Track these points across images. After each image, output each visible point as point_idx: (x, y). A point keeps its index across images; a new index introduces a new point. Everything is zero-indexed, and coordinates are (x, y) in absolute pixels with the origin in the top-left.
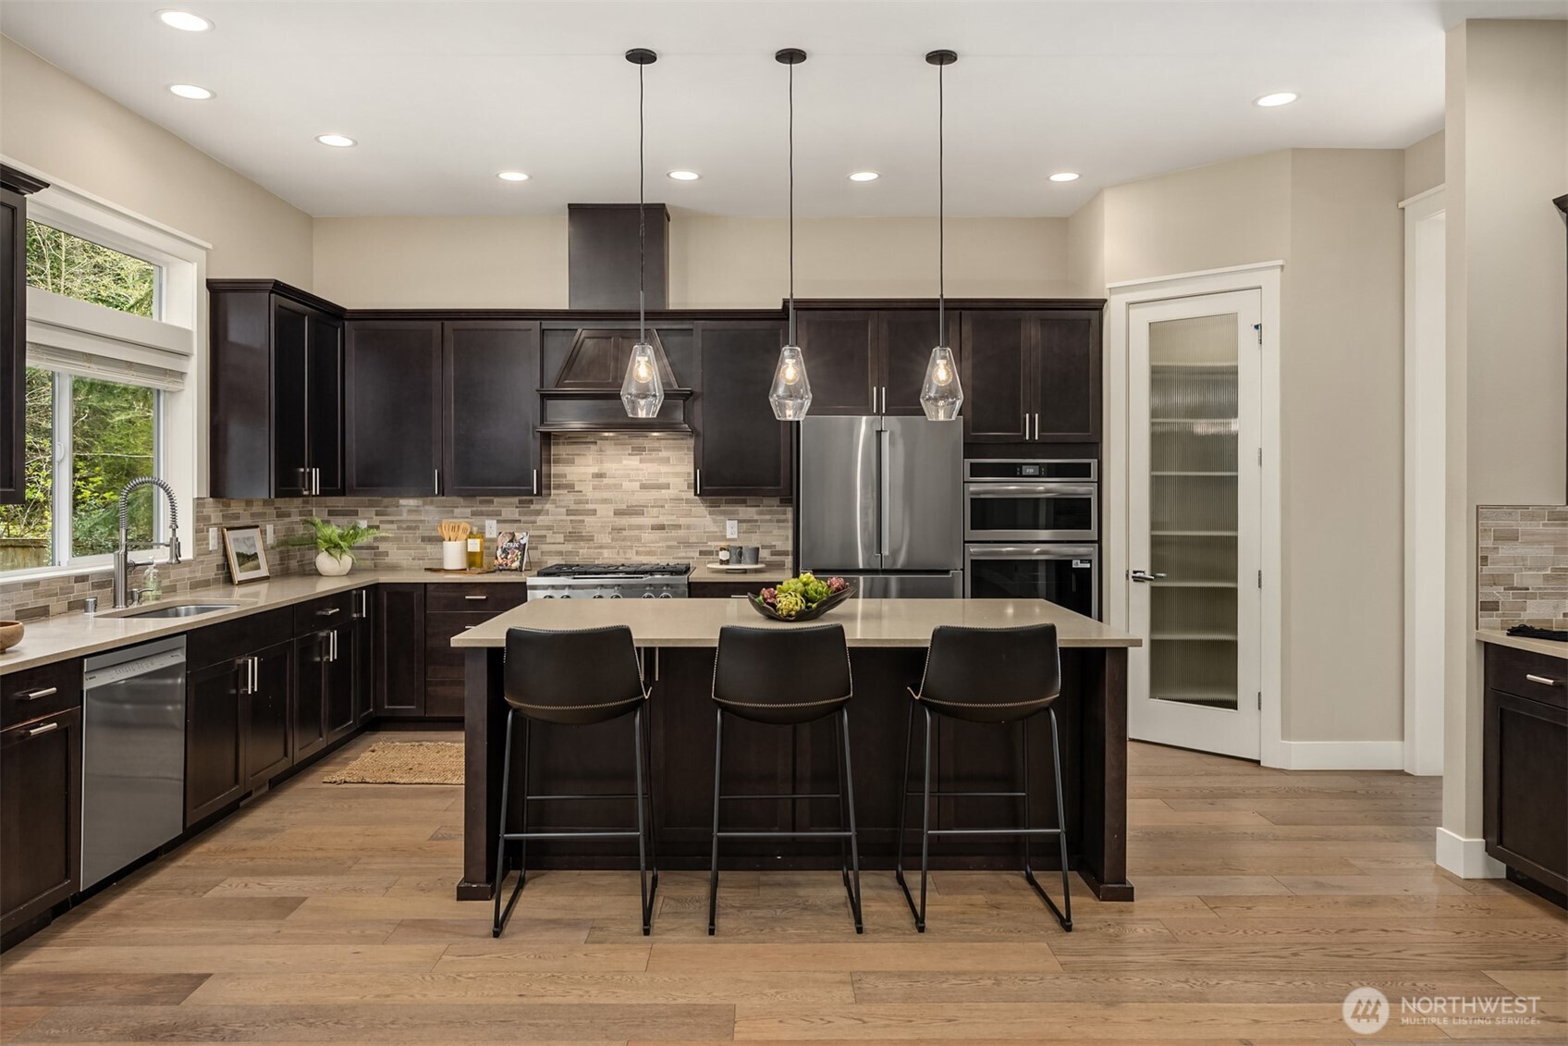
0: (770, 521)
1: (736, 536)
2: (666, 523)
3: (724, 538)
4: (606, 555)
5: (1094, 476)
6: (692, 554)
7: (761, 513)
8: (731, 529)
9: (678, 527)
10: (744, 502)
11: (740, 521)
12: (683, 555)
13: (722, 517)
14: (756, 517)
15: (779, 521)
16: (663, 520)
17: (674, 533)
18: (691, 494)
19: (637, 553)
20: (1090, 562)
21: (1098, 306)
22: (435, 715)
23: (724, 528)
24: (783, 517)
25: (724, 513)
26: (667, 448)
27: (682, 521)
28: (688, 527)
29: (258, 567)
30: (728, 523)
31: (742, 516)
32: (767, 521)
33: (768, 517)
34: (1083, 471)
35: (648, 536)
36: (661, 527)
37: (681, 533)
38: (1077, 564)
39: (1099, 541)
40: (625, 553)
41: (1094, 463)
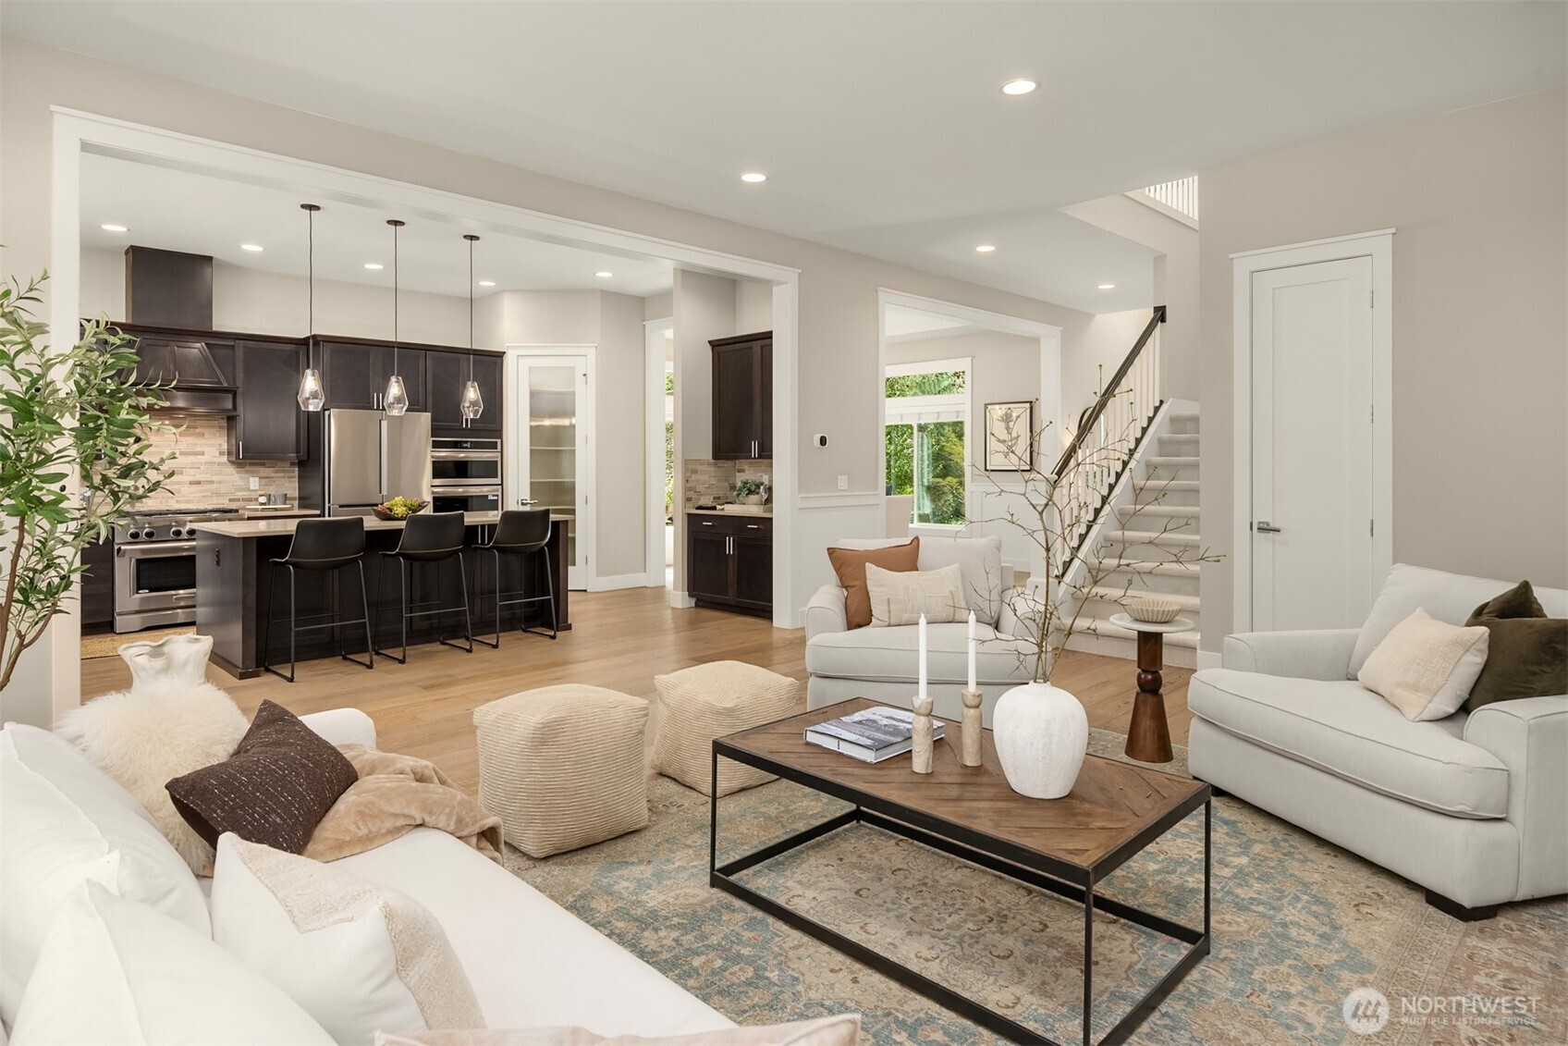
0: (283, 477)
1: (257, 488)
2: (202, 480)
3: (248, 490)
4: (150, 504)
5: (499, 449)
6: (223, 502)
7: (276, 472)
8: (254, 483)
9: (212, 482)
10: (263, 465)
11: (260, 478)
12: (215, 502)
13: (247, 475)
14: (273, 475)
15: (289, 477)
16: (198, 477)
17: (208, 487)
18: (225, 459)
19: (177, 502)
20: (497, 496)
21: (499, 356)
23: (248, 482)
24: (293, 475)
25: (248, 472)
27: (214, 478)
28: (220, 482)
30: (251, 479)
31: (261, 475)
32: (280, 477)
33: (282, 475)
34: (494, 446)
35: (186, 490)
36: (198, 483)
37: (214, 487)
38: (491, 498)
39: (502, 484)
40: (167, 502)
41: (499, 441)
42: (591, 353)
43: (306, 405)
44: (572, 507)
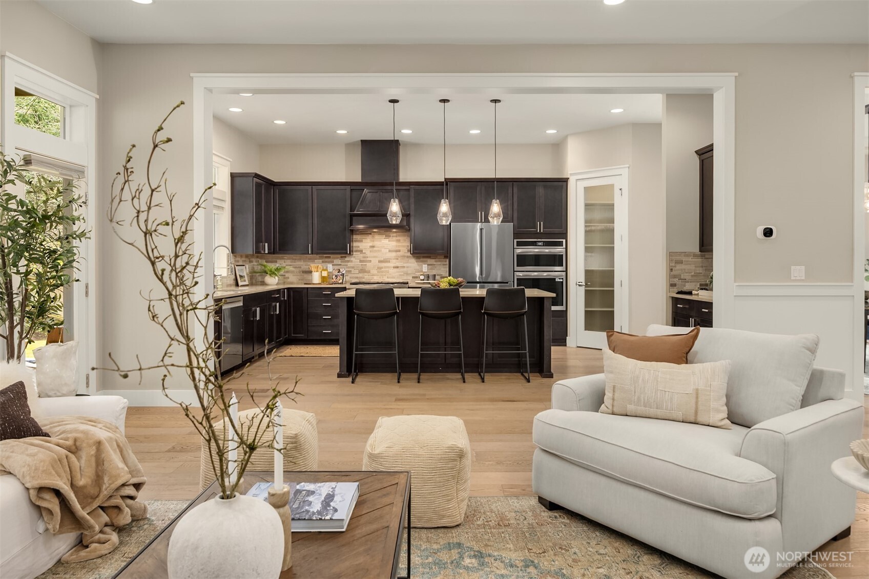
0: (440, 265)
1: (426, 271)
2: (399, 266)
3: (422, 271)
4: (375, 278)
5: (564, 246)
6: (409, 278)
7: (436, 262)
8: (425, 268)
9: (404, 267)
10: (429, 257)
11: (428, 265)
12: (405, 278)
13: (421, 263)
14: (435, 263)
15: (443, 265)
16: (397, 264)
17: (402, 270)
18: (409, 254)
19: (388, 278)
20: (563, 279)
21: (566, 181)
22: (311, 338)
23: (422, 267)
24: (445, 263)
25: (422, 262)
26: (399, 236)
27: (405, 265)
28: (408, 267)
29: (245, 281)
30: (424, 265)
31: (429, 263)
32: (438, 265)
33: (439, 263)
34: (560, 244)
35: (392, 271)
36: (397, 267)
37: (405, 269)
38: (557, 280)
39: (566, 271)
40: (383, 277)
41: (564, 241)
42: (625, 172)
43: (392, 221)
44: (612, 289)
